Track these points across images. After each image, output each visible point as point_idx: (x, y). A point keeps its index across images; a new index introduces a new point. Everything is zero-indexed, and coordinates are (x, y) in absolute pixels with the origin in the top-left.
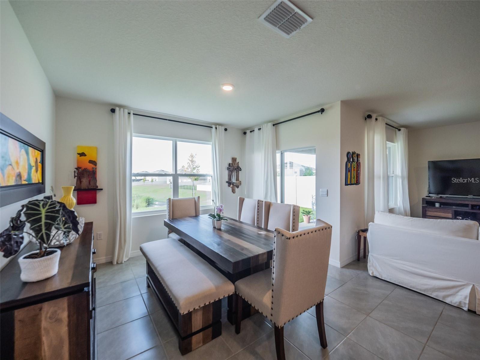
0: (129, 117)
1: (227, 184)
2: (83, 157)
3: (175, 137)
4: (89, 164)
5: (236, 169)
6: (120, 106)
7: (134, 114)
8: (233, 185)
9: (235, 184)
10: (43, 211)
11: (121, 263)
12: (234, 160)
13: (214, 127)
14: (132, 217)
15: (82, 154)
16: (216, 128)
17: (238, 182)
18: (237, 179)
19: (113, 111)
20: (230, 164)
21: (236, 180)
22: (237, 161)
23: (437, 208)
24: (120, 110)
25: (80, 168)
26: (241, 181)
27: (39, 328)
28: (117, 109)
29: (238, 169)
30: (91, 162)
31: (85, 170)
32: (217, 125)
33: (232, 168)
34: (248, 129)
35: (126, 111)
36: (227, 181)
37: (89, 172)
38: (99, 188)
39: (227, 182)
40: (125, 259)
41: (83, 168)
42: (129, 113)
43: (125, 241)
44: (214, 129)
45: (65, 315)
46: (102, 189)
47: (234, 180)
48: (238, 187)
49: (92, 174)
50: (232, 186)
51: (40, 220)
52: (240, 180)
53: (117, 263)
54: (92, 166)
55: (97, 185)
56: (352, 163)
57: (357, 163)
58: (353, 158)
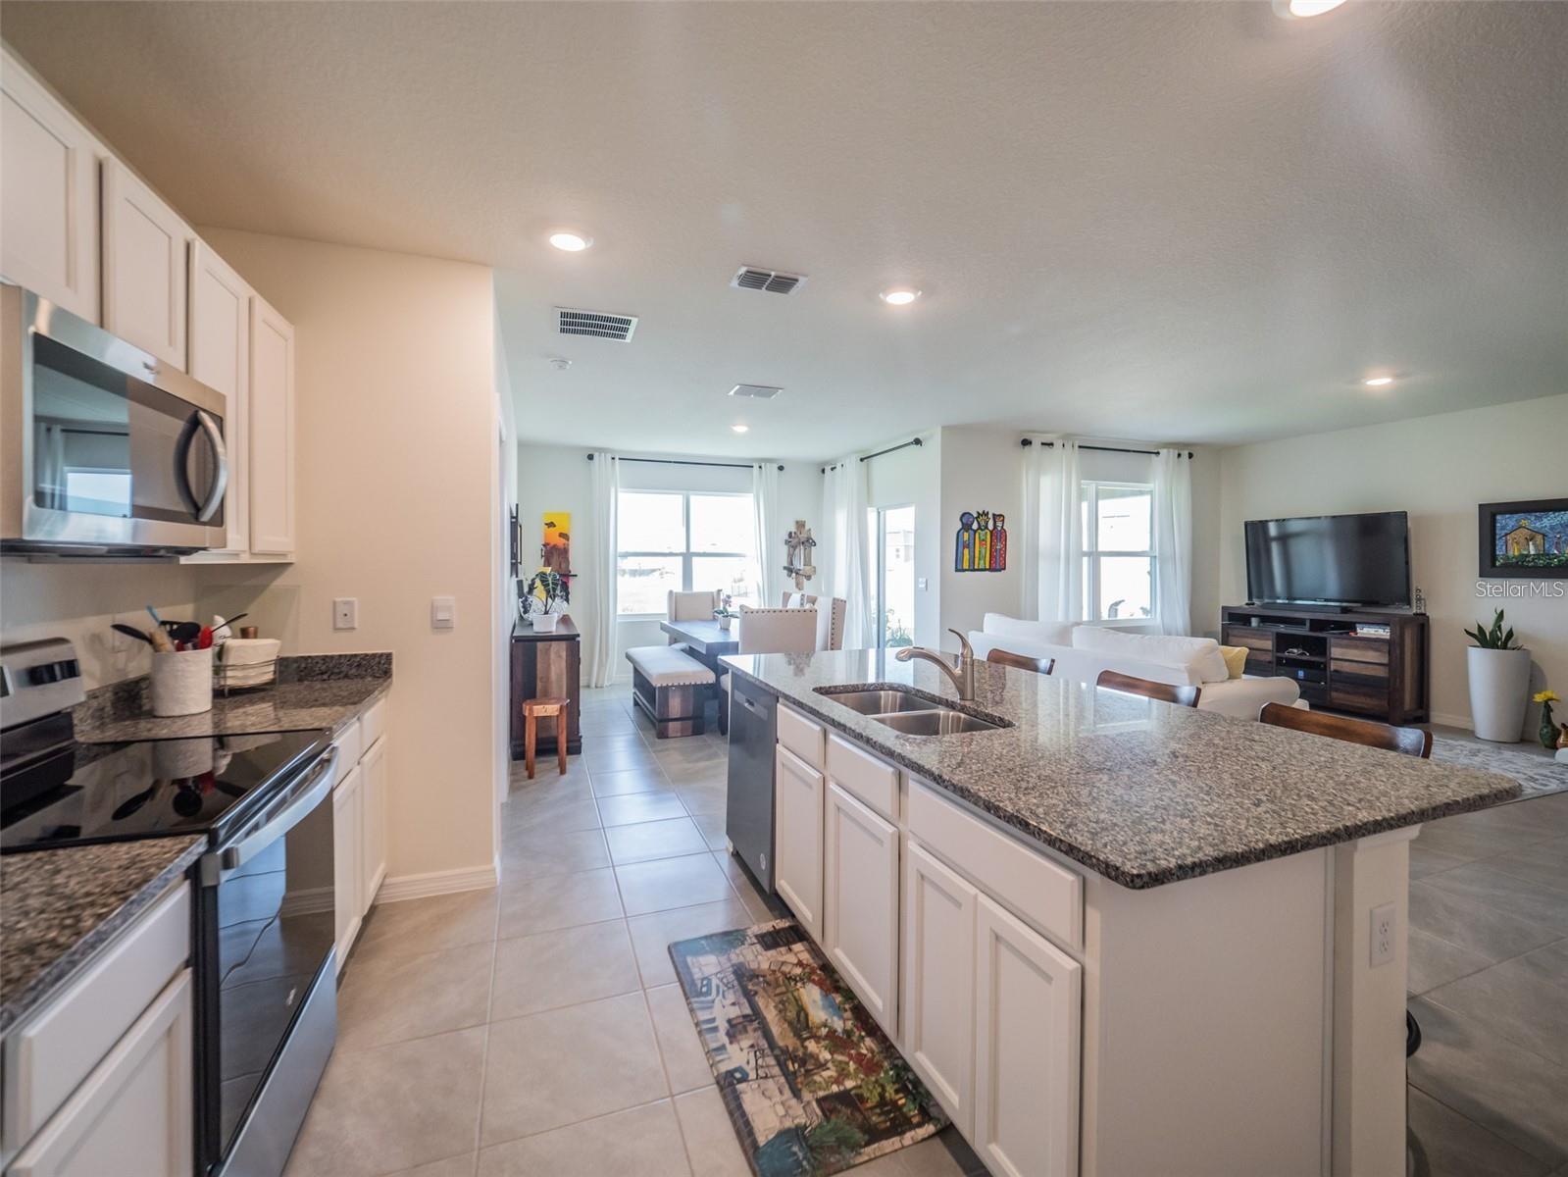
0: (613, 465)
1: (786, 572)
2: (551, 528)
3: (687, 489)
4: (558, 538)
5: (803, 543)
6: (601, 450)
7: (620, 459)
8: (797, 573)
9: (801, 572)
10: (550, 579)
11: (602, 687)
12: (800, 525)
13: (756, 466)
14: (618, 620)
15: (551, 525)
16: (760, 467)
17: (808, 568)
18: (808, 562)
19: (591, 457)
20: (791, 533)
21: (804, 565)
22: (807, 528)
23: (1254, 629)
24: (600, 456)
25: (548, 544)
26: (815, 568)
27: (549, 659)
28: (596, 455)
29: (809, 542)
30: (562, 535)
31: (555, 547)
32: (762, 463)
33: (796, 540)
34: (827, 463)
35: (609, 456)
36: (786, 565)
37: (559, 549)
38: (572, 573)
39: (785, 568)
40: (606, 684)
41: (552, 544)
42: (613, 459)
43: (607, 655)
44: (756, 469)
45: (564, 654)
46: (576, 576)
47: (799, 564)
48: (809, 578)
49: (563, 552)
50: (794, 574)
51: (548, 585)
52: (813, 563)
53: (596, 687)
54: (563, 541)
55: (570, 568)
56: (975, 531)
57: (991, 532)
58: (979, 523)
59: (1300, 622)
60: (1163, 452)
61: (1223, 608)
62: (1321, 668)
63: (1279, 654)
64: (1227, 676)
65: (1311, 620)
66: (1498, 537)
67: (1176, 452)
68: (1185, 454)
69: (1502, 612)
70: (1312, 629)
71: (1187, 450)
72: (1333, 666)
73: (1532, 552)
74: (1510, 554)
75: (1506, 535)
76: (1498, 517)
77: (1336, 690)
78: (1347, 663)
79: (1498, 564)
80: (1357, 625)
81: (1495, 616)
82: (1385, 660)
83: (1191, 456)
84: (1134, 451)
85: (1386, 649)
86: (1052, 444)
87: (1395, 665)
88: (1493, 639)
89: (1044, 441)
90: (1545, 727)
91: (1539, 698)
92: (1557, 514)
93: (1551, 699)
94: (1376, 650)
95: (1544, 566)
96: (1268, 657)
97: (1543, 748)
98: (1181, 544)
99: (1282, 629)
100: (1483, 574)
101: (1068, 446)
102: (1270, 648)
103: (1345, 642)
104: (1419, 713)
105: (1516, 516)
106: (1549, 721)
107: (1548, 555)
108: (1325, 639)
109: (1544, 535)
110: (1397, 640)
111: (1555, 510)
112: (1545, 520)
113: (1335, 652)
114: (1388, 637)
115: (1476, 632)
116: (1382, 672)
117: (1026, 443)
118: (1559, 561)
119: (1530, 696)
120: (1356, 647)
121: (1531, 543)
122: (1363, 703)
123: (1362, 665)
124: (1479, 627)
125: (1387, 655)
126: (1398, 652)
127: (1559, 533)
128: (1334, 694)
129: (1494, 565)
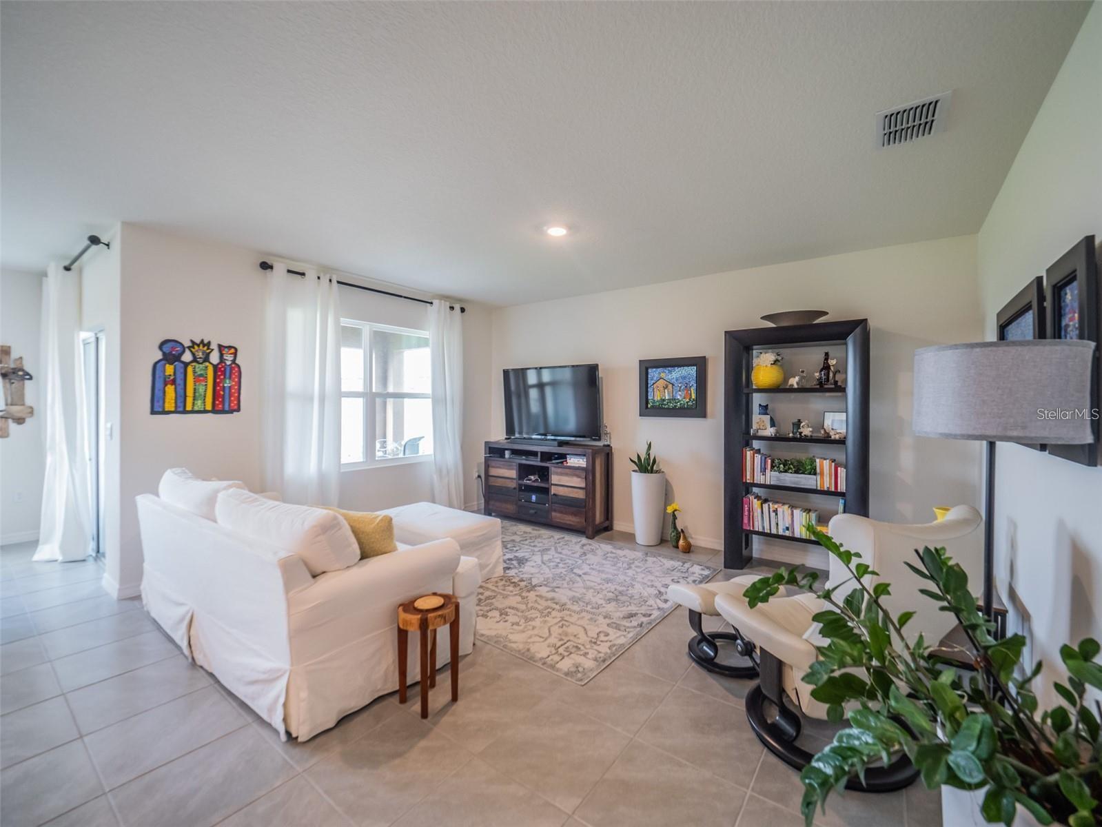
56: (186, 365)
57: (215, 367)
58: (193, 354)
59: (534, 454)
60: (436, 302)
61: (486, 442)
62: (546, 491)
63: (520, 482)
64: (359, 557)
65: (542, 452)
66: (649, 385)
67: (448, 305)
68: (457, 307)
69: (650, 443)
70: (542, 460)
71: (459, 306)
72: (553, 490)
73: (667, 398)
74: (656, 399)
75: (654, 384)
76: (650, 371)
77: (555, 511)
78: (561, 488)
79: (649, 406)
80: (568, 456)
81: (647, 446)
82: (583, 485)
83: (463, 310)
84: (405, 297)
85: (583, 475)
86: (303, 274)
87: (590, 489)
88: (646, 466)
89: (290, 269)
90: (673, 532)
91: (670, 510)
92: (679, 369)
93: (676, 510)
94: (578, 476)
95: (673, 408)
96: (513, 485)
97: (672, 548)
98: (453, 387)
99: (524, 460)
100: (641, 415)
101: (325, 280)
102: (515, 476)
103: (559, 470)
104: (607, 524)
105: (659, 370)
106: (675, 527)
107: (675, 399)
108: (547, 468)
109: (673, 385)
110: (590, 468)
111: (679, 366)
112: (673, 373)
113: (555, 479)
114: (585, 466)
115: (636, 461)
116: (581, 495)
117: (265, 266)
118: (681, 404)
119: (665, 509)
120: (567, 474)
121: (666, 391)
122: (570, 520)
123: (570, 489)
124: (638, 456)
125: (584, 480)
126: (591, 478)
127: (680, 383)
128: (554, 514)
129: (647, 407)
